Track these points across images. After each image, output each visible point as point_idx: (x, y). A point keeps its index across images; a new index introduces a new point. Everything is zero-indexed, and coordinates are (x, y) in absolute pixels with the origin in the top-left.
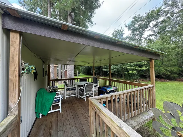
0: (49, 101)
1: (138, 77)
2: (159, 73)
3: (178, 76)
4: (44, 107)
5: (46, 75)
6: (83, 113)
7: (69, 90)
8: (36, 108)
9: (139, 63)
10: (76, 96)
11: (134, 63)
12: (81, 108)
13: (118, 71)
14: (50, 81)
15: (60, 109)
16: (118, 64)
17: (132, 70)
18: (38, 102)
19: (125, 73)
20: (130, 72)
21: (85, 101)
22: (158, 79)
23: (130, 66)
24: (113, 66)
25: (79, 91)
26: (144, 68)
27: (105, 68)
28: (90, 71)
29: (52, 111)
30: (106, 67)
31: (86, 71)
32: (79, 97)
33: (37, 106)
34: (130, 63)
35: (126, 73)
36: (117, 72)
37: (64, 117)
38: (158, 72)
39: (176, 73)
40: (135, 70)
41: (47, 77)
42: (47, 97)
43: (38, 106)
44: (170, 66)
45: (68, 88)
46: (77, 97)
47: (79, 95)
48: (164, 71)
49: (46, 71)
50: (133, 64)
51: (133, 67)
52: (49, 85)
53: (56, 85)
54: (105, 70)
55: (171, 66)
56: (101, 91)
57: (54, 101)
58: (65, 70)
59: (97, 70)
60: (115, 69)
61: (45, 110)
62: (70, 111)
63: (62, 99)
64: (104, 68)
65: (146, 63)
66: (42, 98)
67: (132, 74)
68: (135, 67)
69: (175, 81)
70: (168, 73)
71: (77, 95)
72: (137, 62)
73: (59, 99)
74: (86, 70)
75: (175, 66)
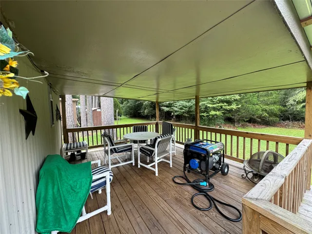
0: (78, 193)
1: (221, 120)
2: (253, 115)
3: (278, 119)
4: (65, 210)
5: (57, 120)
6: (168, 211)
7: (116, 152)
8: (39, 221)
9: (228, 97)
10: (132, 163)
11: (219, 97)
12: (155, 195)
13: (191, 112)
14: (66, 131)
15: (108, 208)
16: (190, 99)
17: (215, 109)
18: (46, 201)
19: (203, 114)
20: (213, 113)
21: (157, 175)
22: (250, 125)
23: (212, 103)
24: (182, 102)
25: (139, 153)
26: (234, 106)
27: (167, 106)
28: (139, 110)
29: (86, 217)
30: (169, 104)
31: (131, 111)
32: (139, 167)
33: (41, 214)
34: (212, 97)
35: (205, 114)
36: (189, 112)
37: (122, 229)
38: (253, 113)
39: (276, 115)
40: (219, 110)
41: (61, 123)
42: (71, 182)
43: (45, 214)
44: (269, 103)
45: (115, 149)
46: (134, 165)
47: (139, 162)
48: (260, 112)
49: (58, 110)
50: (217, 99)
51: (217, 105)
52: (66, 141)
53: (81, 140)
54: (166, 109)
55: (271, 104)
56: (191, 152)
57: (92, 188)
58: (93, 109)
59: (151, 109)
60: (186, 108)
61: (68, 218)
62: (131, 207)
63: (110, 179)
64: (164, 106)
65: (237, 97)
66: (56, 187)
67: (213, 116)
68: (219, 104)
69: (274, 126)
70: (267, 114)
71: (133, 161)
72: (224, 95)
73: (105, 182)
74: (131, 109)
75: (275, 103)
